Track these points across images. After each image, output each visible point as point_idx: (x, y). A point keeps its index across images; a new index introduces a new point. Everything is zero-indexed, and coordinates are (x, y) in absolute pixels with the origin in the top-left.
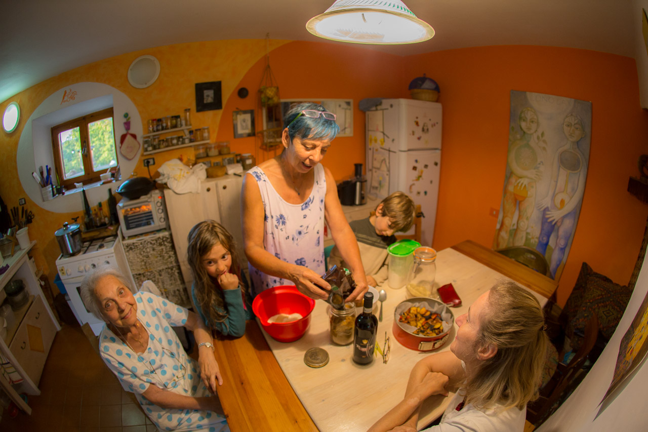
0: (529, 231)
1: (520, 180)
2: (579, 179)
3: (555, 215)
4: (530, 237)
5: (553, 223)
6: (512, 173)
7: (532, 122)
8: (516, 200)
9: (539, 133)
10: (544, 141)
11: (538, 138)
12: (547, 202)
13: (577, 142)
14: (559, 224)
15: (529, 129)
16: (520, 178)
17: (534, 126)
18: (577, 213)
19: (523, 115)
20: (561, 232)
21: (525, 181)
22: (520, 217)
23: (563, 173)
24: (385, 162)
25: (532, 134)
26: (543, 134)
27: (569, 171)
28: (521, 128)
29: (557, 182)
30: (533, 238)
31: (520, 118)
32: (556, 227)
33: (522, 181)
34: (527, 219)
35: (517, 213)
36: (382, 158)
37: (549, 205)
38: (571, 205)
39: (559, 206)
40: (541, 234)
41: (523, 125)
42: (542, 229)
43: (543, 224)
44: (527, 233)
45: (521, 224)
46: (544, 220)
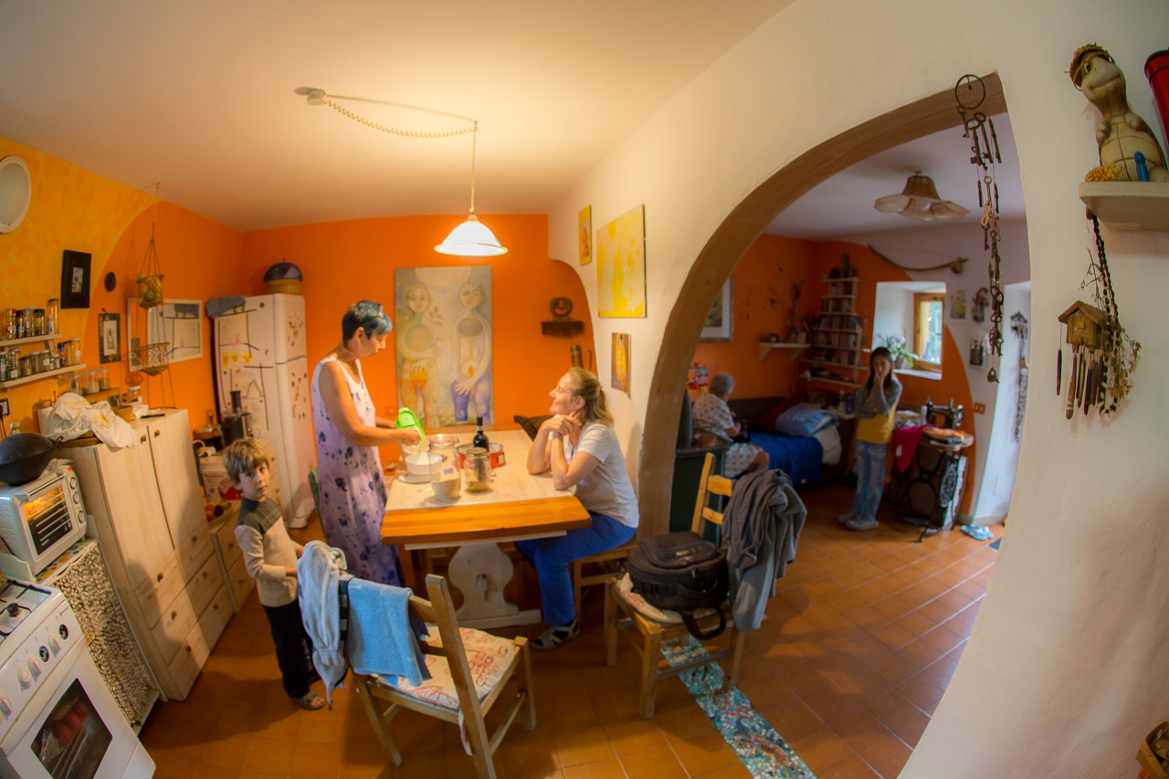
0: (440, 414)
1: (416, 364)
2: (485, 342)
3: (466, 386)
4: (443, 419)
5: (466, 394)
6: (404, 360)
7: (423, 299)
8: (415, 387)
9: (432, 308)
10: (439, 316)
11: (431, 314)
12: (453, 376)
13: (477, 308)
14: (473, 392)
15: (419, 307)
16: (415, 362)
17: (425, 303)
18: (492, 373)
19: (411, 294)
20: (478, 398)
21: (422, 364)
22: (425, 403)
23: (465, 342)
24: (256, 384)
25: (423, 312)
26: (436, 309)
27: (471, 338)
28: (410, 309)
29: (459, 353)
30: (448, 418)
31: (408, 297)
32: (471, 397)
33: (417, 364)
34: (435, 401)
35: (420, 400)
36: (250, 381)
37: (457, 378)
38: (481, 368)
39: (468, 374)
40: (456, 410)
41: (412, 304)
42: (456, 405)
43: (455, 399)
44: (440, 417)
45: (429, 409)
46: (455, 395)
